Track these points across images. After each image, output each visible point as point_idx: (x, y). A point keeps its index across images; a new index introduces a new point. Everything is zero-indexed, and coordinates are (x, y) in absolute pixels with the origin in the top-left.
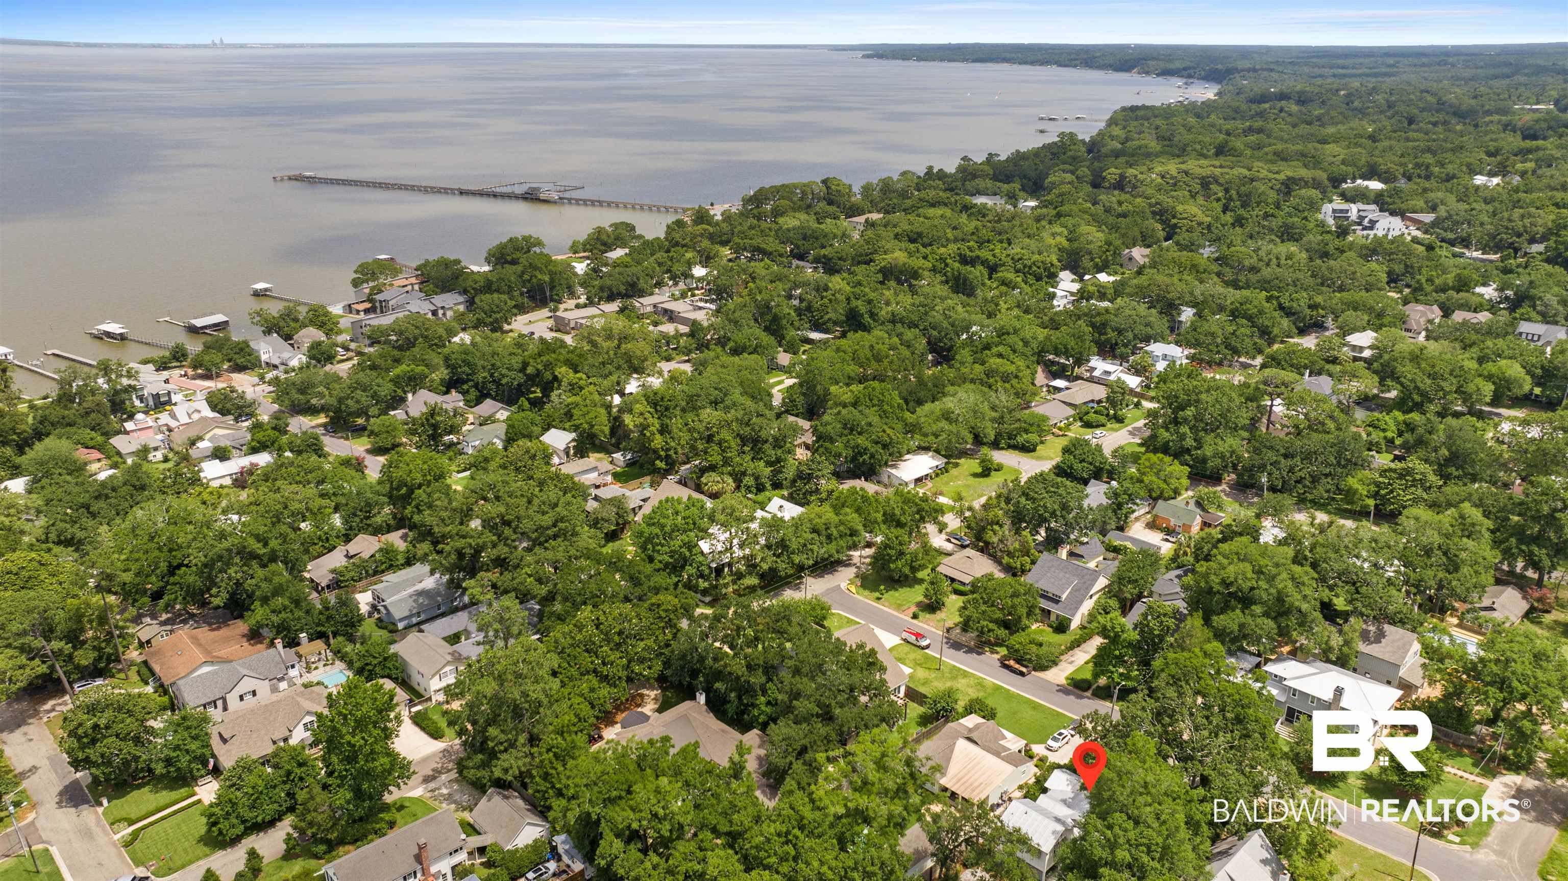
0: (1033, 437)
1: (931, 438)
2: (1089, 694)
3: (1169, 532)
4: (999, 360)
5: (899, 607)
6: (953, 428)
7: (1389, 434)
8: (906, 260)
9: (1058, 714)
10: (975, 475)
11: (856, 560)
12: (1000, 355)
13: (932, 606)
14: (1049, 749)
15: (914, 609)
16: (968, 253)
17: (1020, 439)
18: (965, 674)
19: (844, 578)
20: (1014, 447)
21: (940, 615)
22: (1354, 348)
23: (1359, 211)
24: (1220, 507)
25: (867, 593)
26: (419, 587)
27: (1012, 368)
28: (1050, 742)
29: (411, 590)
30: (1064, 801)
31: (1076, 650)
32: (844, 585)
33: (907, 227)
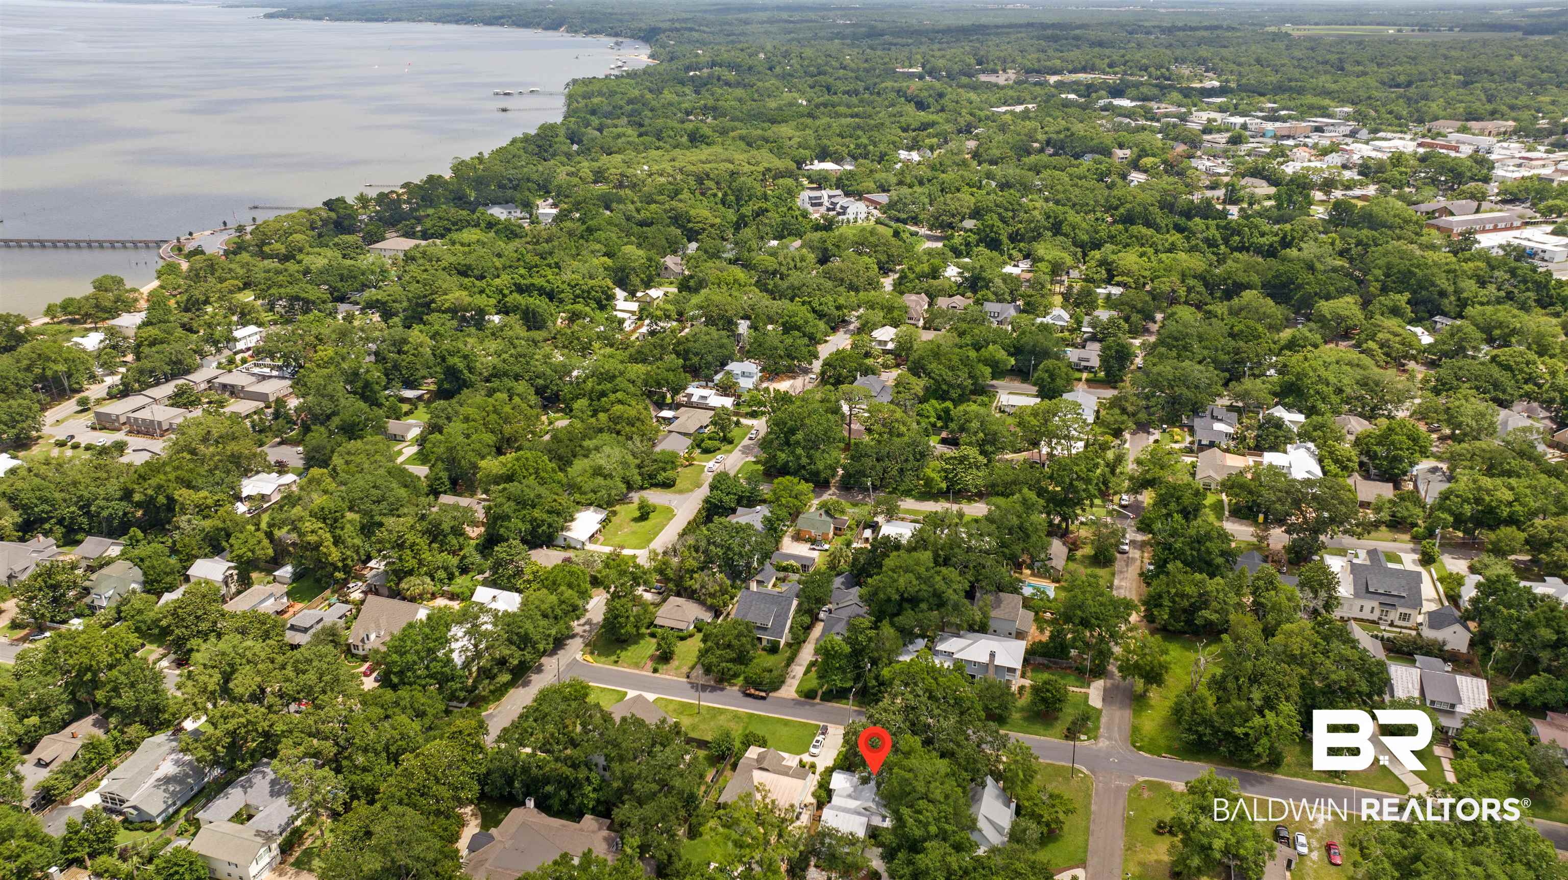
0: (670, 474)
1: (591, 495)
2: (818, 700)
3: (813, 541)
4: (620, 407)
5: (637, 665)
6: (609, 482)
7: (933, 420)
8: (470, 299)
9: (805, 724)
10: (636, 520)
11: (578, 630)
12: (620, 402)
13: (664, 657)
14: (814, 756)
15: (650, 665)
16: (523, 282)
17: (660, 478)
18: (721, 712)
19: (575, 650)
20: (656, 485)
21: (675, 663)
22: (880, 342)
23: (830, 197)
24: (843, 512)
25: (603, 659)
26: (160, 774)
27: (633, 413)
28: (812, 750)
29: (152, 780)
30: (850, 796)
31: (793, 666)
32: (579, 656)
33: (452, 259)
